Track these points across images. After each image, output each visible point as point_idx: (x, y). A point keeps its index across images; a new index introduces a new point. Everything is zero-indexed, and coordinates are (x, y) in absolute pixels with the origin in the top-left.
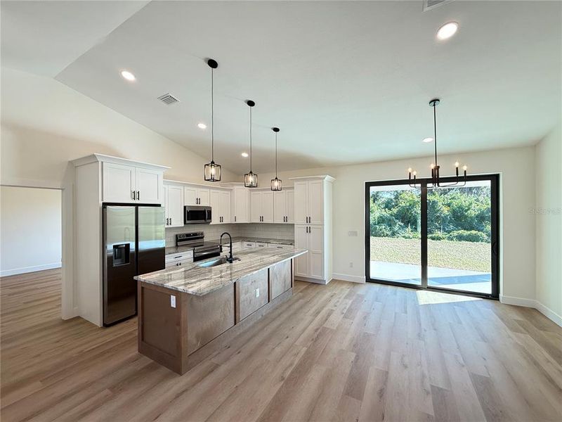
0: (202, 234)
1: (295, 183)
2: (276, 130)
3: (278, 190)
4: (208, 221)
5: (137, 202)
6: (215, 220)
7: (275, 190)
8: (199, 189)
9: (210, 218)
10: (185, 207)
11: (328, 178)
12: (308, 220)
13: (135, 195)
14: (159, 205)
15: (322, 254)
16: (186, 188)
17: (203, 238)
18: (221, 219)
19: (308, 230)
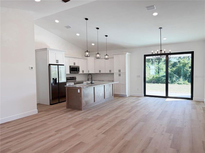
0: (75, 77)
1: (114, 56)
2: (106, 36)
3: (107, 59)
4: (78, 72)
5: (58, 64)
6: (81, 72)
7: (106, 59)
8: (75, 59)
9: (79, 71)
10: (70, 66)
11: (127, 53)
12: (120, 71)
13: (57, 61)
14: (64, 65)
15: (125, 85)
16: (70, 58)
17: (76, 79)
18: (83, 71)
19: (120, 75)
